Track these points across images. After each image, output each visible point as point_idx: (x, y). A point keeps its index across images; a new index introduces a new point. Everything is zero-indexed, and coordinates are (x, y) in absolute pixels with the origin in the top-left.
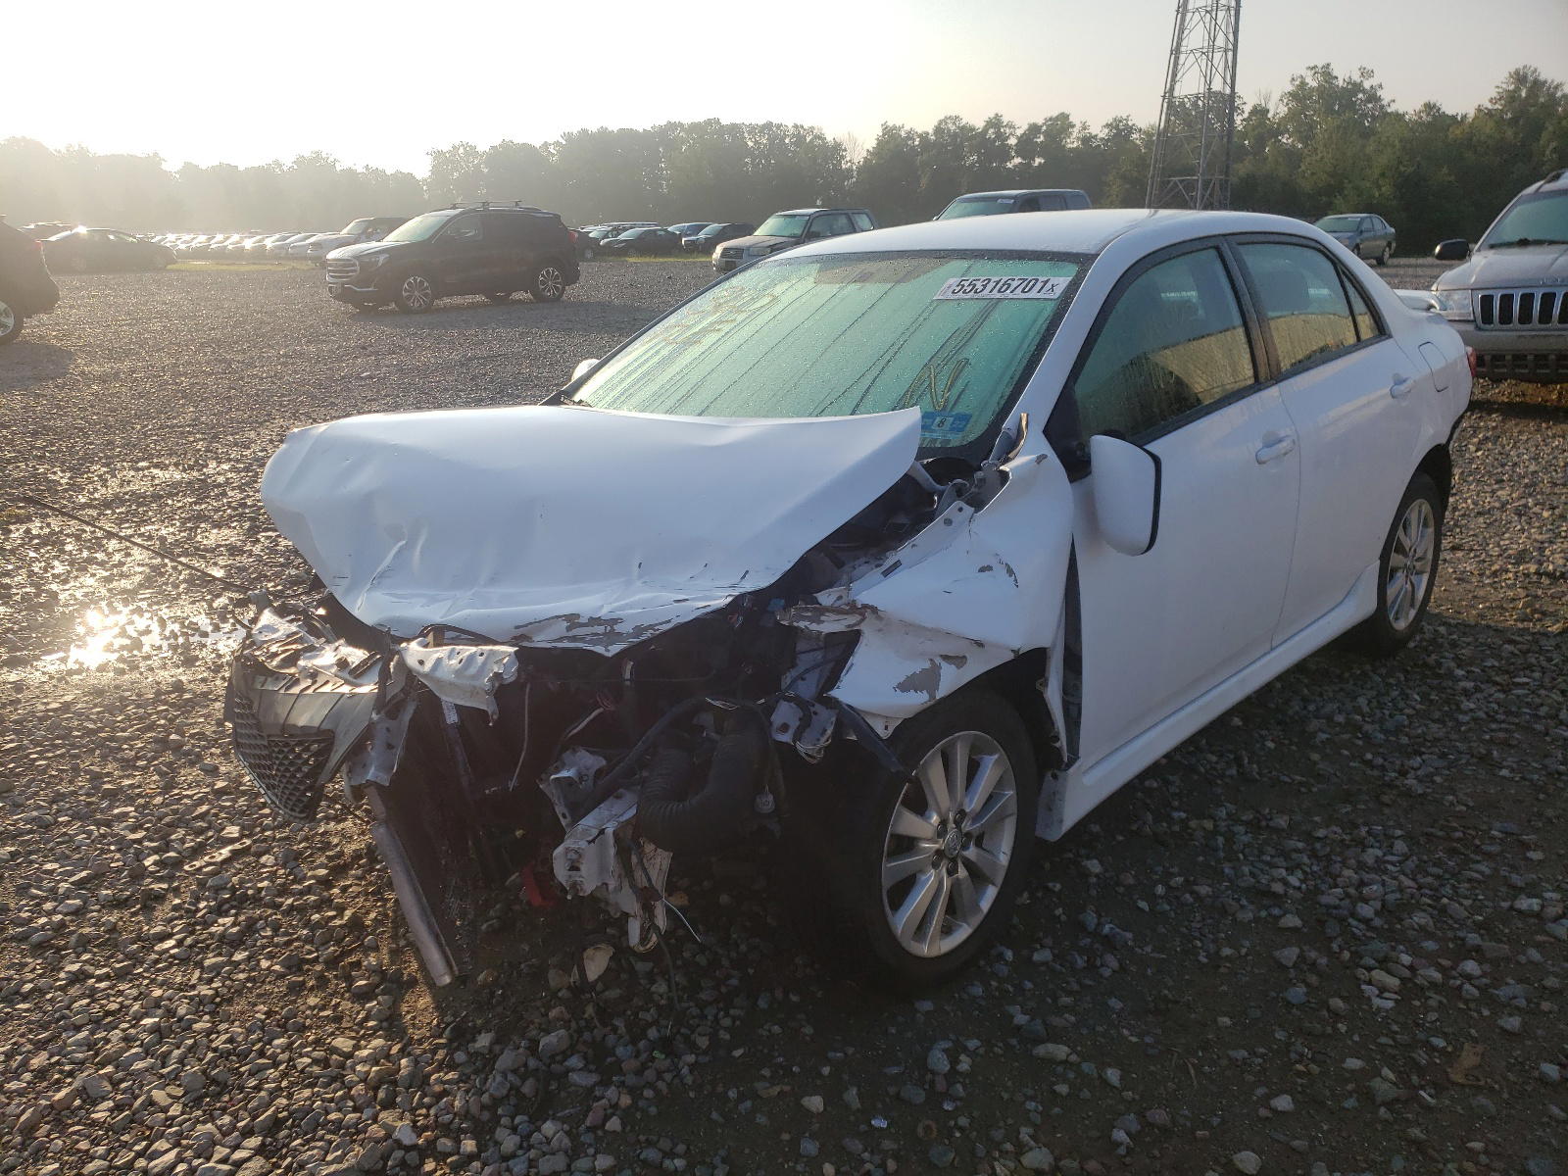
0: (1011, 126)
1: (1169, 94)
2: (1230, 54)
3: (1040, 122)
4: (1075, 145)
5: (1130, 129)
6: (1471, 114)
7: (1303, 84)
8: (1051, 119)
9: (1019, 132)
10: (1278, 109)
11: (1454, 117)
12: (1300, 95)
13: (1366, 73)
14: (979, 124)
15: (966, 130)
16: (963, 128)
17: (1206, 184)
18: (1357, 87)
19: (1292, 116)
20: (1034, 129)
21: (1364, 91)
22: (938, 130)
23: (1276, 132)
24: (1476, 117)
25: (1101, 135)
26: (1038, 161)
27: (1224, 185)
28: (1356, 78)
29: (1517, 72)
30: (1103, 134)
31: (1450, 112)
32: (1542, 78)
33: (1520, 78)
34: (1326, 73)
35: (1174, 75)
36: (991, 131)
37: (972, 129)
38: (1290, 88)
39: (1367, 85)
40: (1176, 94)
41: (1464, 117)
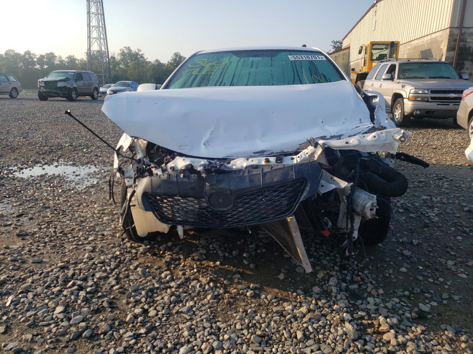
0: (34, 54)
1: (89, 49)
2: (105, 40)
3: (44, 54)
4: (58, 63)
5: (75, 59)
6: (167, 63)
7: (123, 51)
8: (47, 54)
9: (38, 57)
10: (118, 58)
11: (163, 64)
12: (123, 54)
13: (139, 50)
14: (22, 53)
15: (17, 55)
16: (16, 54)
17: (105, 76)
18: (137, 54)
19: (122, 60)
20: (42, 57)
21: (139, 55)
22: (6, 54)
23: (118, 63)
24: (168, 65)
25: (65, 60)
26: (46, 67)
27: (110, 77)
28: (137, 51)
29: (175, 53)
30: (67, 60)
31: (162, 62)
32: (181, 55)
33: (176, 55)
34: (129, 49)
35: (90, 44)
36: (27, 56)
37: (19, 54)
38: (120, 52)
39: (140, 53)
40: (91, 50)
41: (165, 64)
